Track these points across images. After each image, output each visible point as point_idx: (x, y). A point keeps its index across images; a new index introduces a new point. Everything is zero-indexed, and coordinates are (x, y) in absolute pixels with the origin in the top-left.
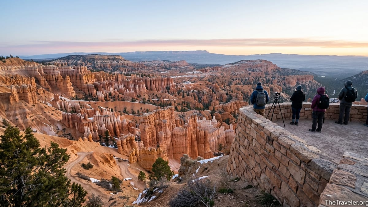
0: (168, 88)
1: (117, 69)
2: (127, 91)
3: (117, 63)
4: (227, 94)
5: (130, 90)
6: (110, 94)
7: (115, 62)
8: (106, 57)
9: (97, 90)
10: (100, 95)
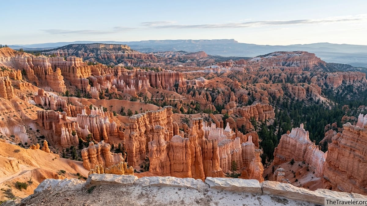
0: (176, 86)
1: (122, 61)
2: (126, 88)
3: (122, 54)
4: (249, 94)
5: (130, 87)
6: (107, 91)
7: (120, 53)
8: (111, 47)
9: (92, 86)
10: (94, 91)
